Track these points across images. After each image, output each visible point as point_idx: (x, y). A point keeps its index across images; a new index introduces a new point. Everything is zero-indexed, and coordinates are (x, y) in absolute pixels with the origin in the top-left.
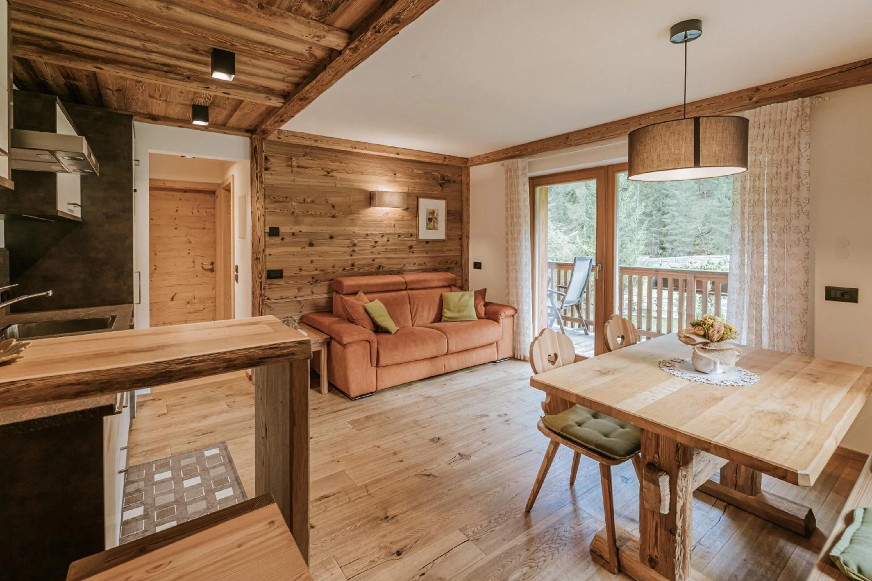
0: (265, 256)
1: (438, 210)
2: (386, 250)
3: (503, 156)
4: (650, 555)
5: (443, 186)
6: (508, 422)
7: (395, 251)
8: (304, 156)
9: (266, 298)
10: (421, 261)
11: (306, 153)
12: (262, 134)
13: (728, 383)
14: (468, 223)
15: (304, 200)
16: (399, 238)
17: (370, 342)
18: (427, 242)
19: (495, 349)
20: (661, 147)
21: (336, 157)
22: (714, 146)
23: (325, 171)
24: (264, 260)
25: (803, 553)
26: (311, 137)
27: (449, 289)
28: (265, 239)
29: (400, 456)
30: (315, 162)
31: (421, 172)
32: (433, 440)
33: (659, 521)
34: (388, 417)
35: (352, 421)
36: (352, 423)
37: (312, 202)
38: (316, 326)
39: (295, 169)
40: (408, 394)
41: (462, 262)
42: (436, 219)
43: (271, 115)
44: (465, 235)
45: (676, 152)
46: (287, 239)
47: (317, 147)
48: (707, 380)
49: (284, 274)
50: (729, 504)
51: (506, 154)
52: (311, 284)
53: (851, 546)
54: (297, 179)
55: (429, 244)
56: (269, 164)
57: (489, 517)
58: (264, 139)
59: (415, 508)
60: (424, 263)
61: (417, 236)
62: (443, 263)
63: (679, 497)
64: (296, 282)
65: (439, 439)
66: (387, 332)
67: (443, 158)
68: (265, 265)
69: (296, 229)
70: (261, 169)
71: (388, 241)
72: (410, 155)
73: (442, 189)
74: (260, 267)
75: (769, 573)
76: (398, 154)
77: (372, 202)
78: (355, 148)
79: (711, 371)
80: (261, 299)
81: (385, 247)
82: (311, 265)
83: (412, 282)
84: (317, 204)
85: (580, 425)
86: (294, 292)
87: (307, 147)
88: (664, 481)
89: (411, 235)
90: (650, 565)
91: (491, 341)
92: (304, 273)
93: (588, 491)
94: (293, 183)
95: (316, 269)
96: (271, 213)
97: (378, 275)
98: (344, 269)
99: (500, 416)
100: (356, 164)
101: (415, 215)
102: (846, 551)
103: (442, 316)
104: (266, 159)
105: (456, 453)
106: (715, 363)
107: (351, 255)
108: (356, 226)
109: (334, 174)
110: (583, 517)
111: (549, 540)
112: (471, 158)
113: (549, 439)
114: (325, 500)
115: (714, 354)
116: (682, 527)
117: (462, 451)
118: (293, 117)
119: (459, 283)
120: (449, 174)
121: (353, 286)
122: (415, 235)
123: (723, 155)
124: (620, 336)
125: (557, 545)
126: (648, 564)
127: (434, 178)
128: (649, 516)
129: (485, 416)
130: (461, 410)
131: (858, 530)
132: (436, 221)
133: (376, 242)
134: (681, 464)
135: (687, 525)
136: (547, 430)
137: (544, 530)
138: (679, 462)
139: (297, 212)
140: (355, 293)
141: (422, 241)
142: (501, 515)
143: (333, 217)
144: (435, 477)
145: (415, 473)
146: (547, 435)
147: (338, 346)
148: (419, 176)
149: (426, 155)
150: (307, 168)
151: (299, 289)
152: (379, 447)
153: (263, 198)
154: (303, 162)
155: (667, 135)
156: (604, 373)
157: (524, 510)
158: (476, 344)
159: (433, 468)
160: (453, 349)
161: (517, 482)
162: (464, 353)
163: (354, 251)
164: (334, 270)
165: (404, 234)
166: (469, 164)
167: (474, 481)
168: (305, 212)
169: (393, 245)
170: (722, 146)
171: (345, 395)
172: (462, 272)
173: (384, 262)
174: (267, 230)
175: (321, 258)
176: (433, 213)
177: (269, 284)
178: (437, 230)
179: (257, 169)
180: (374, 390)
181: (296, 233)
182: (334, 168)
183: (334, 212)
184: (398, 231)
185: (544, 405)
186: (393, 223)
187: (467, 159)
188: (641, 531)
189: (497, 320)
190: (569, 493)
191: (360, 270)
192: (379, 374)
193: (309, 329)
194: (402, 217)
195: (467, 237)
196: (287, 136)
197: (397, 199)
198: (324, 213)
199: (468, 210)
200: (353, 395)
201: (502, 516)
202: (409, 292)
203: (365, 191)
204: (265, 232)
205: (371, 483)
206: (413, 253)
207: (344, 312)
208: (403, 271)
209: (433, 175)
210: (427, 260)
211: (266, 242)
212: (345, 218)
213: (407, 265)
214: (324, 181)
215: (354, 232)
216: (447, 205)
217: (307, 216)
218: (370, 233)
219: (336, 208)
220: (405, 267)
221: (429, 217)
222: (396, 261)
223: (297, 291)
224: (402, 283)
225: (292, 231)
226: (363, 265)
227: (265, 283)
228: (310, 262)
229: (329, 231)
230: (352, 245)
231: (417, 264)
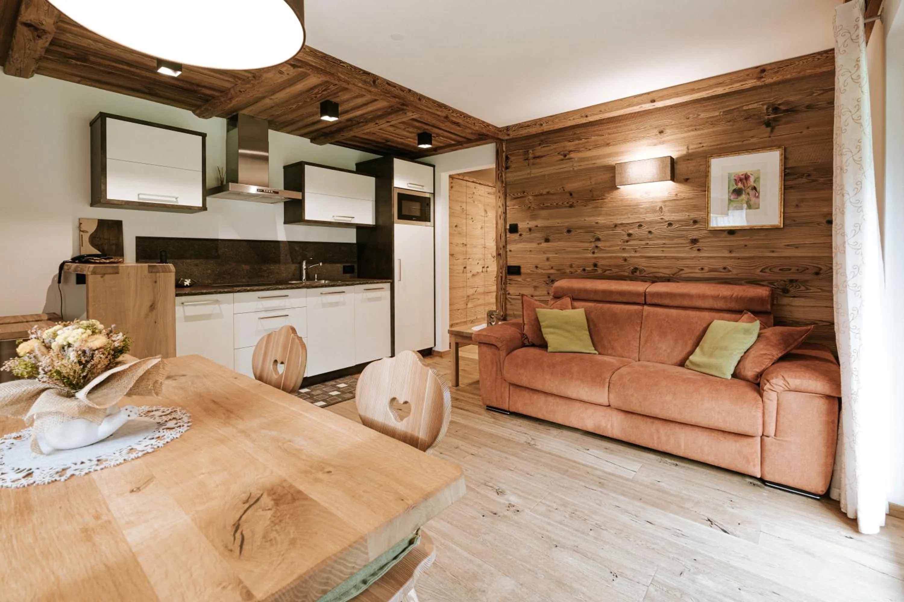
0: (506, 252)
1: (760, 171)
2: (647, 246)
5: (774, 123)
7: (664, 247)
8: (540, 144)
9: (506, 293)
10: (718, 264)
11: (542, 141)
16: (670, 228)
18: (732, 232)
19: (754, 452)
21: (575, 134)
23: (562, 155)
24: (505, 256)
26: (534, 123)
28: (506, 235)
30: (552, 148)
39: (531, 162)
42: (755, 188)
46: (524, 235)
49: (523, 270)
52: (547, 284)
54: (533, 171)
56: (509, 162)
61: (706, 222)
62: (777, 270)
64: (532, 280)
68: (507, 261)
69: (533, 224)
71: (650, 232)
74: (502, 263)
76: (655, 101)
78: (587, 116)
81: (644, 242)
82: (547, 263)
83: (656, 294)
84: (553, 195)
86: (531, 290)
89: (696, 222)
92: (540, 271)
94: (529, 176)
95: (552, 268)
96: (510, 210)
98: (584, 270)
104: (507, 158)
107: (594, 253)
108: (599, 215)
109: (572, 155)
120: (792, 97)
122: (702, 221)
127: (751, 116)
132: (753, 192)
133: (630, 235)
139: (533, 206)
141: (717, 231)
143: (571, 206)
150: (542, 157)
151: (536, 288)
153: (503, 197)
154: (539, 151)
163: (597, 247)
164: (571, 270)
165: (679, 221)
168: (541, 205)
169: (658, 238)
173: (642, 263)
174: (508, 227)
175: (557, 256)
176: (745, 178)
177: (509, 280)
178: (759, 207)
179: (499, 170)
180: (506, 408)
181: (532, 229)
182: (571, 149)
183: (571, 201)
184: (668, 217)
186: (660, 205)
191: (605, 272)
192: (511, 392)
194: (677, 195)
198: (560, 204)
204: (506, 229)
206: (699, 250)
208: (677, 279)
209: (745, 110)
210: (729, 264)
211: (508, 239)
212: (585, 206)
213: (686, 270)
214: (561, 167)
215: (597, 223)
216: (785, 159)
217: (542, 209)
218: (620, 222)
219: (574, 195)
220: (681, 272)
221: (735, 187)
222: (665, 263)
223: (533, 289)
224: (638, 294)
225: (529, 226)
226: (610, 266)
227: (506, 278)
228: (545, 259)
229: (566, 224)
230: (594, 240)
231: (706, 269)
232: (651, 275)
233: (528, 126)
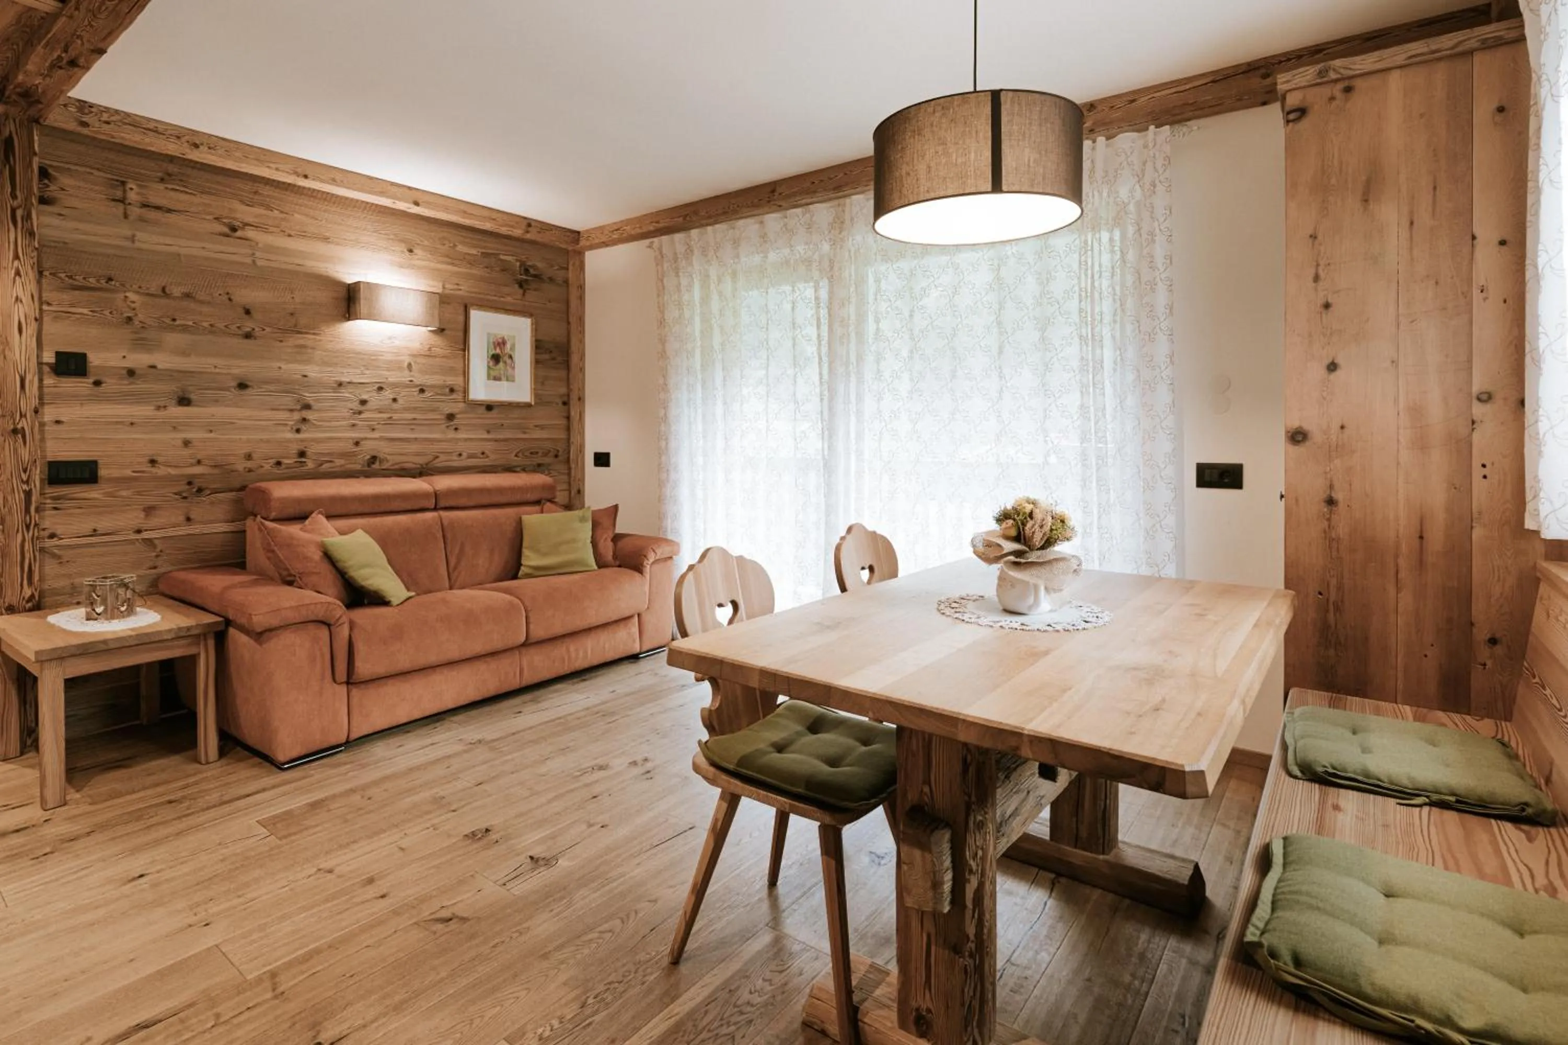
0: (42, 425)
1: (514, 337)
2: (390, 422)
3: (651, 228)
4: (917, 1010)
5: (525, 286)
6: (648, 775)
7: (412, 424)
8: (162, 180)
9: (46, 533)
10: (476, 448)
11: (169, 175)
12: (23, 103)
13: (1058, 627)
14: (582, 370)
15: (163, 289)
16: (421, 396)
17: (329, 625)
18: (489, 407)
19: (635, 630)
20: (932, 151)
21: (256, 193)
22: (1027, 151)
23: (224, 224)
24: (37, 437)
25: (1181, 946)
26: (179, 134)
27: (537, 508)
28: (41, 380)
29: (382, 886)
30: (196, 200)
31: (474, 251)
32: (472, 836)
33: (933, 931)
34: (369, 799)
35: (269, 819)
36: (270, 824)
37: (187, 296)
38: (190, 598)
39: (135, 211)
40: (429, 741)
41: (569, 452)
42: (511, 357)
43: (35, 42)
44: (574, 396)
45: (959, 161)
46: (111, 385)
47: (202, 164)
48: (1022, 624)
49: (103, 472)
50: (1059, 875)
51: (658, 222)
52: (185, 498)
53: (1275, 915)
54: (140, 235)
55: (495, 411)
56: (52, 188)
57: (585, 993)
58: (37, 121)
59: (398, 1008)
60: (483, 453)
61: (466, 391)
62: (527, 454)
63: (971, 871)
64: (139, 493)
65: (487, 830)
66: (378, 600)
67: (524, 226)
68: (43, 450)
69: (139, 360)
70: (27, 199)
71: (395, 400)
72: (446, 209)
73: (524, 295)
74: (25, 454)
75: (1129, 996)
76: (416, 204)
77: (352, 310)
78: (306, 177)
79: (1030, 608)
80: (28, 536)
81: (385, 416)
82: (186, 452)
83: (451, 493)
84: (202, 302)
85: (780, 748)
86: (134, 518)
87: (171, 159)
88: (943, 841)
89: (452, 390)
90: (917, 1030)
91: (627, 614)
92: (161, 471)
93: (805, 893)
94: (127, 244)
95: (199, 462)
96: (58, 316)
97: (367, 477)
98: (279, 463)
99: (635, 763)
100: (307, 215)
101: (462, 347)
102: (1270, 927)
103: (519, 565)
104: (44, 173)
105: (523, 858)
106: (1036, 588)
107: (298, 431)
108: (308, 362)
109: (250, 233)
110: (791, 954)
111: (714, 1020)
112: (587, 231)
113: (719, 790)
114: (142, 1034)
115: (1034, 571)
116: (976, 935)
117: (537, 851)
118: (101, 52)
119: (561, 497)
120: (538, 262)
121: (298, 501)
122: (462, 389)
123: (1041, 171)
124: (867, 566)
125: (733, 1028)
126: (913, 1028)
127: (505, 269)
128: (915, 924)
129: (601, 768)
130: (548, 762)
131: (1280, 881)
132: (509, 361)
133: (363, 402)
134: (973, 799)
135: (985, 931)
136: (712, 769)
137: (705, 999)
138: (970, 797)
139: (141, 317)
140: (302, 518)
141: (477, 404)
142: (610, 983)
143: (248, 336)
144: (464, 920)
145: (414, 920)
146: (712, 781)
147: (243, 639)
148: (471, 261)
149: (486, 213)
150: (169, 211)
151: (149, 510)
152: (330, 871)
153: (32, 275)
154: (159, 194)
155: (944, 126)
156: (828, 627)
157: (666, 961)
158: (593, 618)
159: (461, 901)
160: (539, 632)
161: (655, 901)
162: (567, 640)
163: (304, 420)
164: (249, 464)
165: (433, 386)
166: (583, 243)
167: (558, 914)
168: (168, 321)
169: (406, 409)
170: (1040, 153)
171: (266, 759)
172: (569, 474)
173: (384, 449)
174: (49, 357)
175: (212, 435)
176: (501, 343)
177: (55, 498)
178: (513, 381)
179: (14, 196)
180: (343, 739)
181: (138, 372)
182: (250, 220)
183: (248, 326)
184: (419, 379)
185: (706, 713)
186: (407, 360)
187: (579, 233)
188: (900, 961)
189: (638, 568)
190: (765, 906)
191: (321, 465)
192: (355, 701)
193: (168, 606)
194: (430, 349)
195: (579, 399)
196: (108, 123)
197: (414, 306)
198: (221, 325)
199: (582, 341)
200: (281, 757)
201: (612, 986)
202: (444, 514)
203: (336, 284)
204: (40, 364)
205: (289, 965)
206: (456, 429)
207: (269, 558)
208: (431, 469)
209: (502, 260)
210: (488, 447)
211: (46, 390)
212: (281, 341)
213: (442, 457)
214: (222, 248)
215: (305, 376)
216: (536, 329)
217: (173, 329)
218: (348, 380)
219: (256, 315)
220: (437, 460)
221: (494, 352)
222: (414, 448)
223: (142, 515)
224: (425, 495)
225: (128, 364)
226: (329, 454)
227: (42, 494)
228: (180, 443)
229: (236, 371)
230: (299, 407)
231: (465, 455)
232: (396, 467)
233: (155, 131)
